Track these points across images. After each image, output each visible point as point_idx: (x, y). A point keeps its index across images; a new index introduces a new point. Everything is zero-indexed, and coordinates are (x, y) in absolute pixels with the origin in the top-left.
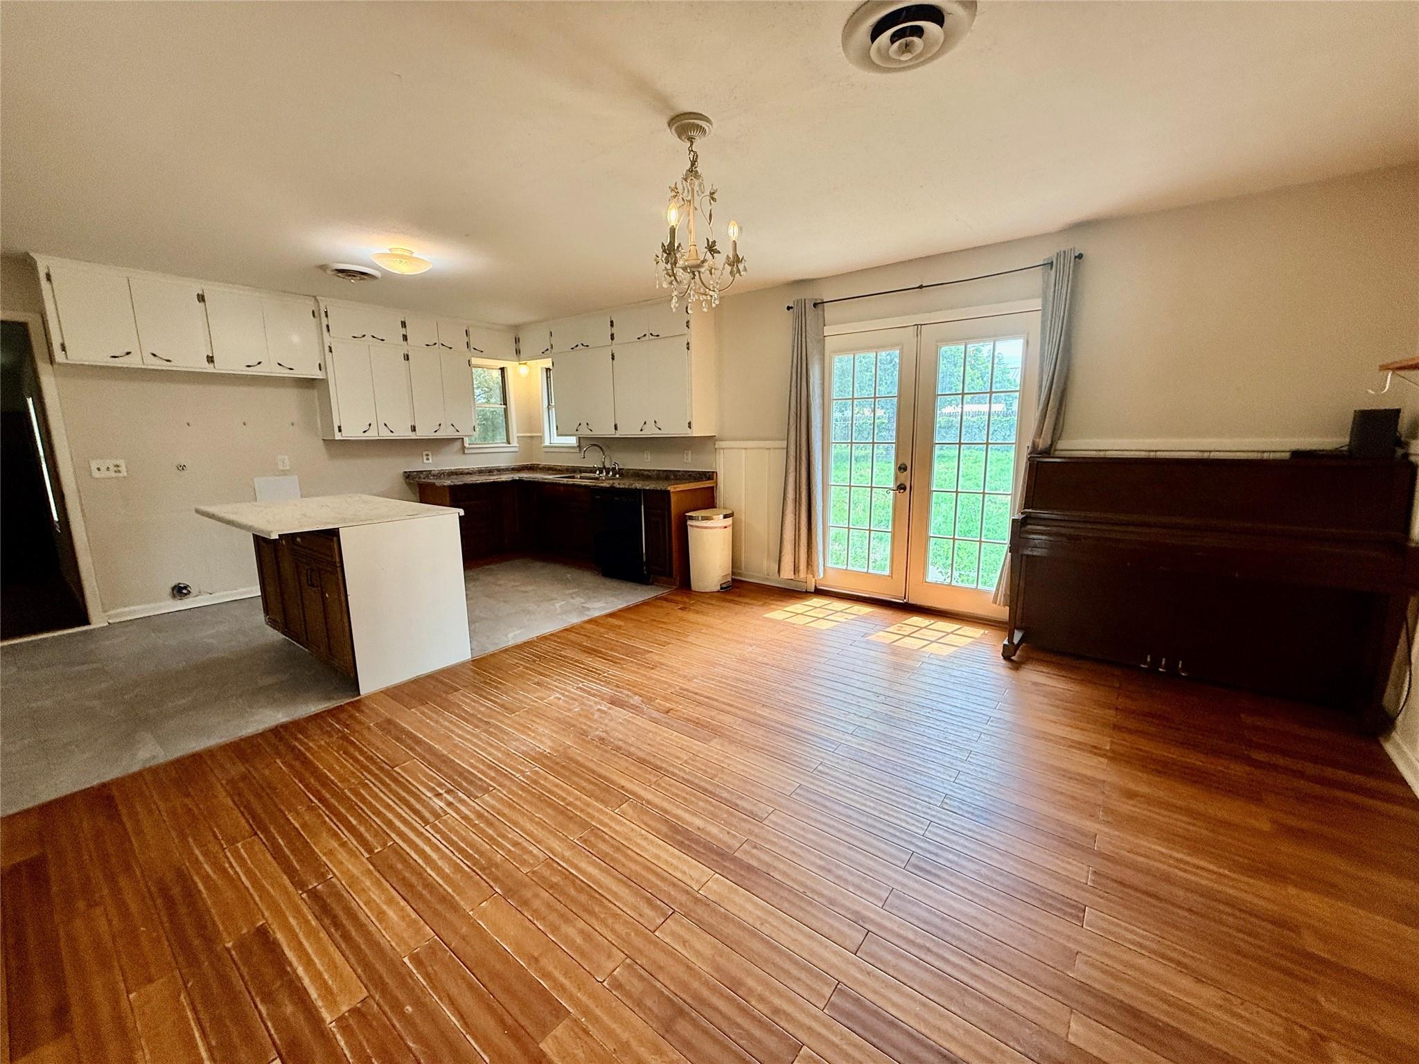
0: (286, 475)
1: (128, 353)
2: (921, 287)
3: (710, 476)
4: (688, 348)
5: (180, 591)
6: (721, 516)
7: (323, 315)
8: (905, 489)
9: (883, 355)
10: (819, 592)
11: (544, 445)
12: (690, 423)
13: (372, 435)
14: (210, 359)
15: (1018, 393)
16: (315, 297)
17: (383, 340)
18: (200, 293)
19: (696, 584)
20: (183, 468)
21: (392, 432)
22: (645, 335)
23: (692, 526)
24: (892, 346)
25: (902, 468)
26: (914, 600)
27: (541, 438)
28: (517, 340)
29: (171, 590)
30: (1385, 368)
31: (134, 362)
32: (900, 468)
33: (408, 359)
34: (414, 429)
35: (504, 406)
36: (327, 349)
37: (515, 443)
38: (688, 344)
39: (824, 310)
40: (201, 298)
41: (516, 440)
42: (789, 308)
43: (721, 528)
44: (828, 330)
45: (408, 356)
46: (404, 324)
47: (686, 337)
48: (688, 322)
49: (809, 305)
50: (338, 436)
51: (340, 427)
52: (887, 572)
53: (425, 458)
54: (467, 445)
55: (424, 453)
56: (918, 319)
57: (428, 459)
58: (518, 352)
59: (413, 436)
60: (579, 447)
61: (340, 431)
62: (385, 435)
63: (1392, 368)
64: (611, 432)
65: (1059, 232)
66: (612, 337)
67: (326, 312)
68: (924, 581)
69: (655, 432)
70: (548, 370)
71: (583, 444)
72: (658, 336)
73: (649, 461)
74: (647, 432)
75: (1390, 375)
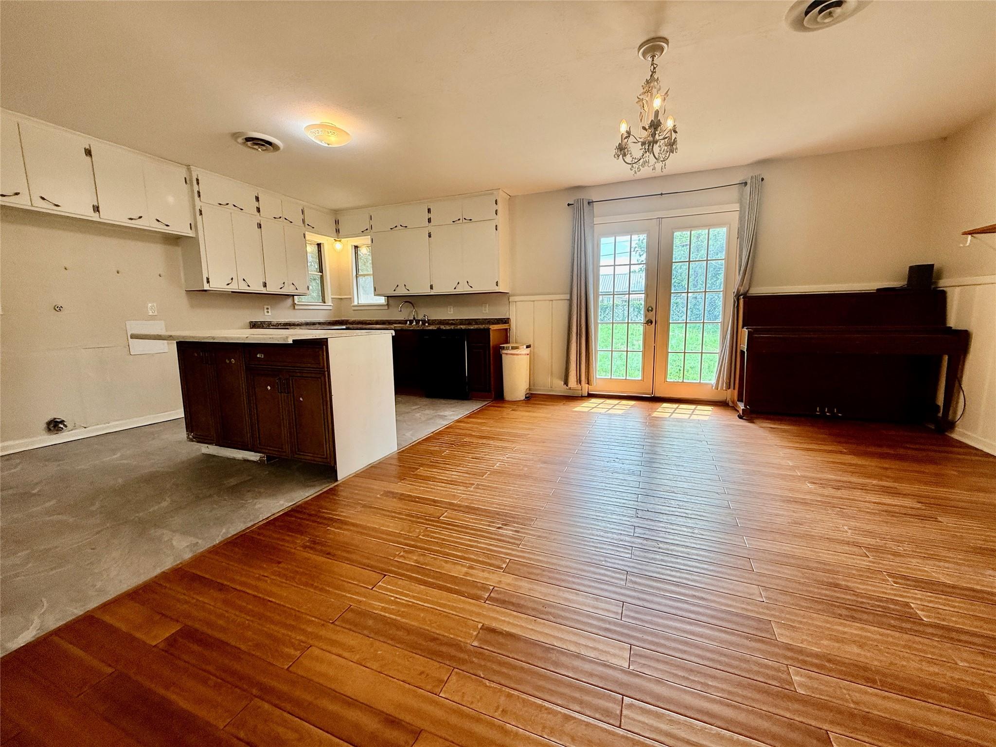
0: (154, 320)
1: (17, 194)
2: (662, 194)
3: (506, 321)
4: (496, 229)
5: (54, 426)
6: (525, 347)
7: (195, 182)
8: (651, 322)
9: (635, 237)
10: (591, 396)
11: (353, 304)
12: (497, 282)
13: (234, 287)
14: (96, 209)
15: (723, 261)
16: (188, 167)
17: (242, 209)
18: (87, 147)
19: (508, 395)
20: (58, 309)
21: (249, 286)
22: (459, 220)
23: (507, 354)
24: (642, 232)
25: (649, 310)
26: (658, 394)
27: (350, 300)
28: (337, 222)
29: (45, 426)
30: (965, 233)
31: (22, 202)
33: (261, 227)
34: (265, 285)
35: (321, 274)
36: (198, 213)
37: (329, 302)
38: (496, 226)
39: (593, 207)
40: (88, 152)
41: (330, 300)
42: (569, 205)
43: (525, 354)
44: (597, 220)
45: (260, 225)
46: (257, 199)
47: (496, 221)
48: (496, 211)
49: (586, 203)
50: (206, 287)
51: (208, 279)
52: (640, 378)
53: (266, 310)
54: (296, 302)
55: (266, 307)
56: (660, 214)
57: (268, 312)
58: (338, 231)
59: (264, 291)
60: (388, 305)
61: (208, 282)
62: (243, 288)
63: (971, 233)
64: (427, 291)
65: (748, 165)
66: (429, 220)
67: (197, 180)
68: (665, 381)
69: (467, 290)
70: (356, 247)
71: (391, 301)
72: (471, 220)
73: (452, 312)
74: (460, 290)
75: (970, 237)
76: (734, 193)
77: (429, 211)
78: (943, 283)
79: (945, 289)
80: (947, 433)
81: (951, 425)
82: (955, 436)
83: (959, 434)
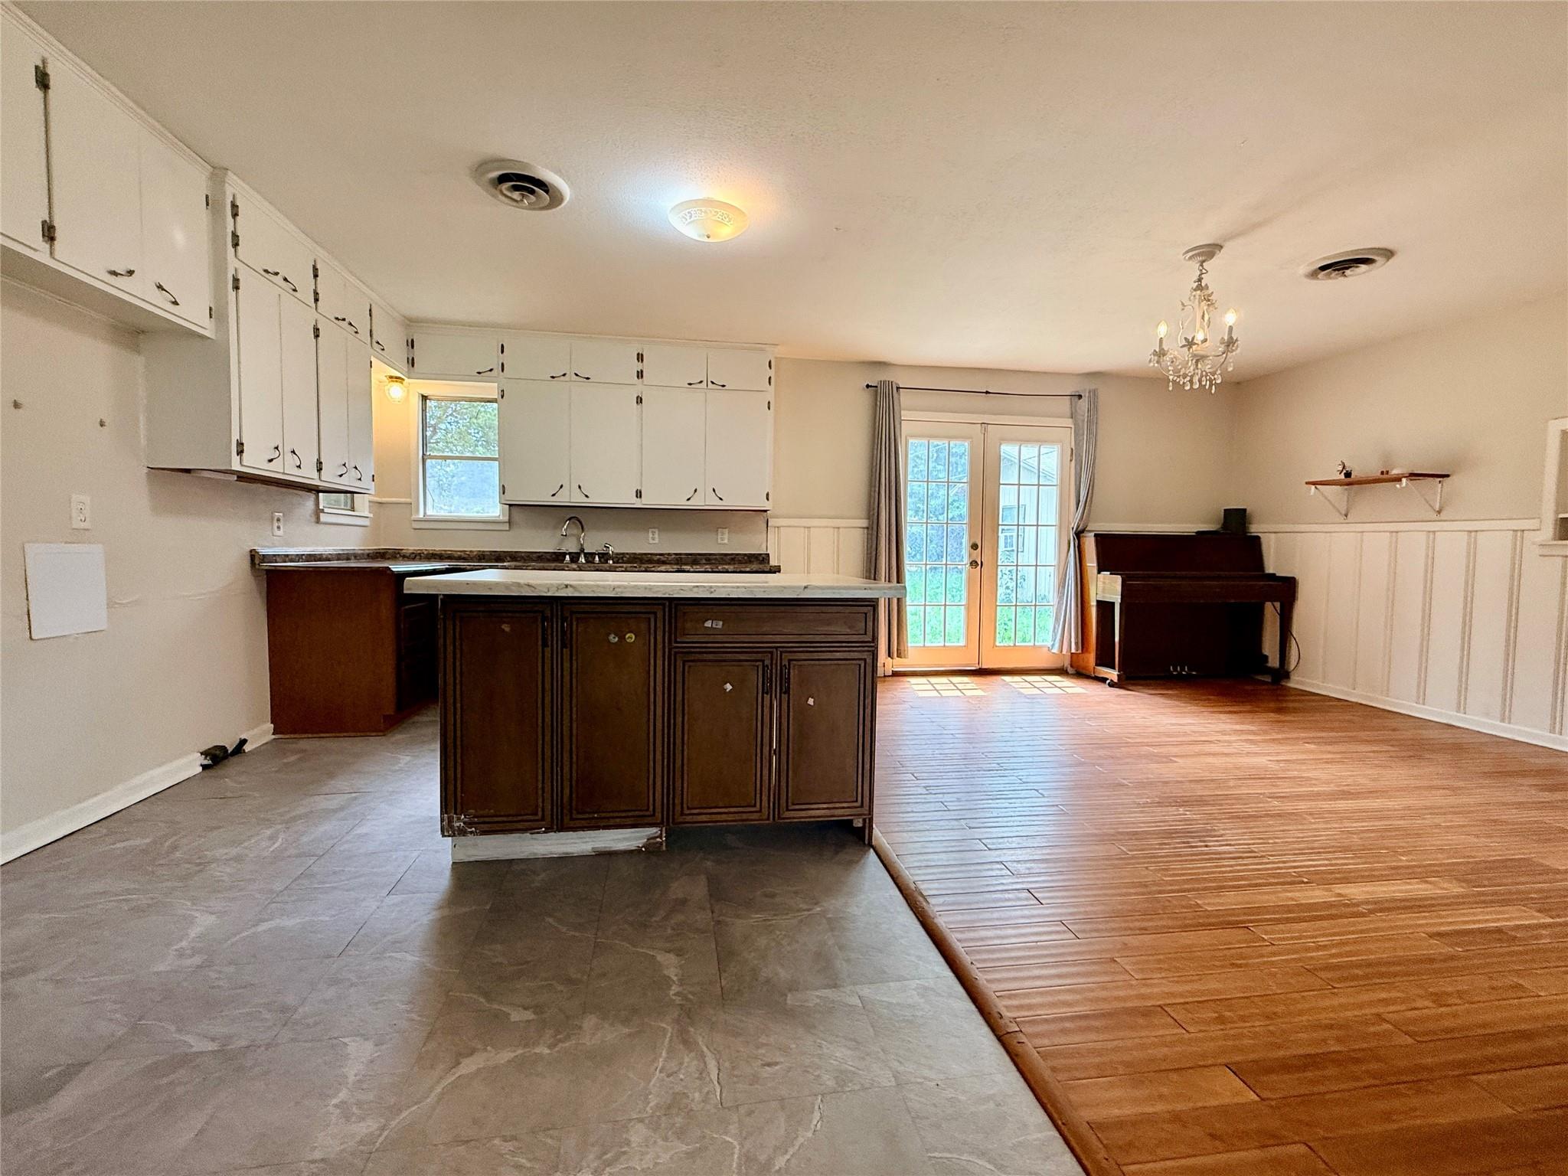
0: (83, 541)
2: (987, 392)
3: (764, 559)
4: (769, 408)
7: (228, 210)
8: (975, 565)
9: (955, 444)
10: (897, 674)
11: (414, 517)
12: (767, 494)
13: (278, 468)
14: (48, 233)
16: (216, 171)
17: (295, 291)
18: (41, 64)
21: (298, 467)
22: (701, 382)
24: (964, 438)
25: (974, 547)
27: (410, 506)
28: (410, 344)
32: (972, 547)
33: (317, 336)
36: (230, 284)
37: (365, 510)
38: (769, 402)
39: (899, 395)
40: (42, 79)
41: (367, 505)
42: (868, 386)
44: (905, 415)
45: (317, 330)
47: (769, 394)
48: (770, 378)
50: (236, 464)
51: (239, 445)
52: (962, 643)
53: (275, 524)
54: (321, 507)
56: (986, 419)
57: (279, 528)
58: (410, 362)
59: (317, 480)
60: (510, 522)
61: (240, 451)
62: (291, 471)
63: (1314, 483)
64: (629, 500)
65: (1079, 375)
66: (640, 374)
67: (234, 206)
68: (995, 645)
69: (712, 503)
70: (424, 398)
71: (518, 515)
72: (723, 386)
73: (657, 541)
74: (697, 503)
75: (1313, 487)
76: (1065, 405)
77: (640, 357)
78: (1255, 529)
79: (1259, 535)
80: (1284, 684)
81: (1287, 675)
82: (1291, 685)
83: (1295, 682)
